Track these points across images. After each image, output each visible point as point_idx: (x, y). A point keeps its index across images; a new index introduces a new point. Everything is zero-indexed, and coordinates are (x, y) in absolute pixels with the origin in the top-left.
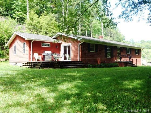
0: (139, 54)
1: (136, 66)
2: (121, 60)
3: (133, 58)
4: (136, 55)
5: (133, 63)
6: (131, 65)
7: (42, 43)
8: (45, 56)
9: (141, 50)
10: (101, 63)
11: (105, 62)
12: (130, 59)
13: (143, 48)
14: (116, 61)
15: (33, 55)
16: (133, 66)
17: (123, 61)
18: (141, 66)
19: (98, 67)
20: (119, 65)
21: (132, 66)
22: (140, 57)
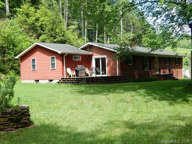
0: (179, 64)
1: (177, 79)
2: (160, 73)
3: (173, 70)
4: (177, 65)
5: (174, 76)
6: (172, 78)
7: (73, 56)
8: (78, 71)
9: (182, 59)
10: (139, 77)
11: (143, 75)
12: (170, 71)
13: (185, 56)
14: (154, 74)
15: (66, 70)
16: (174, 80)
17: (162, 74)
18: (182, 79)
19: (138, 82)
20: (158, 79)
21: (172, 80)
22: (181, 68)
